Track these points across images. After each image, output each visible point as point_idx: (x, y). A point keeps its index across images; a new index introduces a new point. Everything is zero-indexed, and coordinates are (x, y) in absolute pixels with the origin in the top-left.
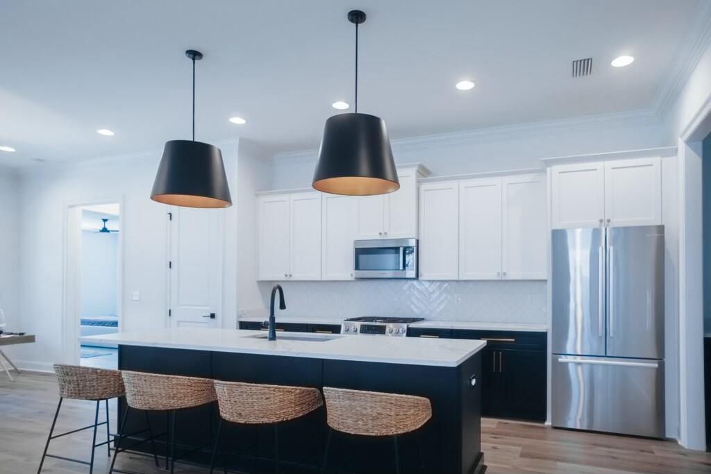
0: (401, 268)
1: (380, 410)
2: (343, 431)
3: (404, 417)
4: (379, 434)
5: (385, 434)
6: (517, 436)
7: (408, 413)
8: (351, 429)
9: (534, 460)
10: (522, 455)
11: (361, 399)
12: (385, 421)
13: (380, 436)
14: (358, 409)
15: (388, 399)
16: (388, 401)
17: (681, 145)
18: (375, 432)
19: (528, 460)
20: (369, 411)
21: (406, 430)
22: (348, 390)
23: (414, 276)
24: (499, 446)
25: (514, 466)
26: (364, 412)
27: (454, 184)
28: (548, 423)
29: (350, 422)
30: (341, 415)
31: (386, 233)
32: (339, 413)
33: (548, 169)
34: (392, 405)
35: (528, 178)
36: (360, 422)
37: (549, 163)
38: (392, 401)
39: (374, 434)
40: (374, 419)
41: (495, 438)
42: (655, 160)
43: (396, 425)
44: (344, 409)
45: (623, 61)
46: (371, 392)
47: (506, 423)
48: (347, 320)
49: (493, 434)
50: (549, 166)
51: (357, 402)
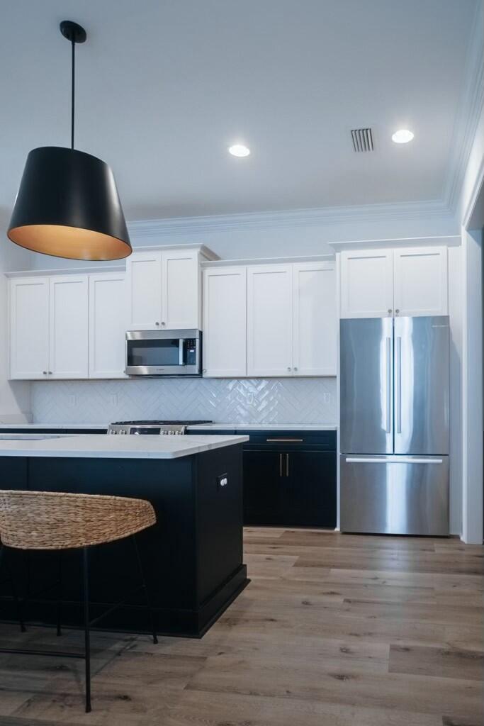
0: (181, 363)
1: (60, 516)
2: (13, 546)
3: (100, 523)
4: (60, 547)
5: (69, 546)
6: (299, 544)
7: (105, 519)
8: (23, 543)
9: (308, 569)
10: (296, 565)
11: (32, 503)
12: (68, 530)
13: (62, 550)
14: (29, 515)
15: (72, 501)
16: (71, 503)
17: (464, 234)
18: (56, 545)
19: (301, 569)
20: (44, 518)
21: (102, 540)
22: (14, 492)
23: (197, 372)
24: (274, 557)
25: (281, 577)
26: (38, 519)
27: (241, 269)
28: (338, 529)
29: (21, 533)
30: (10, 526)
31: (163, 323)
32: (7, 522)
33: (337, 254)
34: (77, 508)
35: (319, 265)
36: (34, 533)
37: (338, 248)
38: (77, 504)
39: (53, 548)
40: (53, 526)
41: (274, 548)
42: (441, 249)
43: (86, 535)
44: (12, 518)
45: (403, 136)
46: (45, 493)
47: (293, 532)
48: (117, 423)
49: (274, 544)
50: (339, 252)
51: (27, 507)
